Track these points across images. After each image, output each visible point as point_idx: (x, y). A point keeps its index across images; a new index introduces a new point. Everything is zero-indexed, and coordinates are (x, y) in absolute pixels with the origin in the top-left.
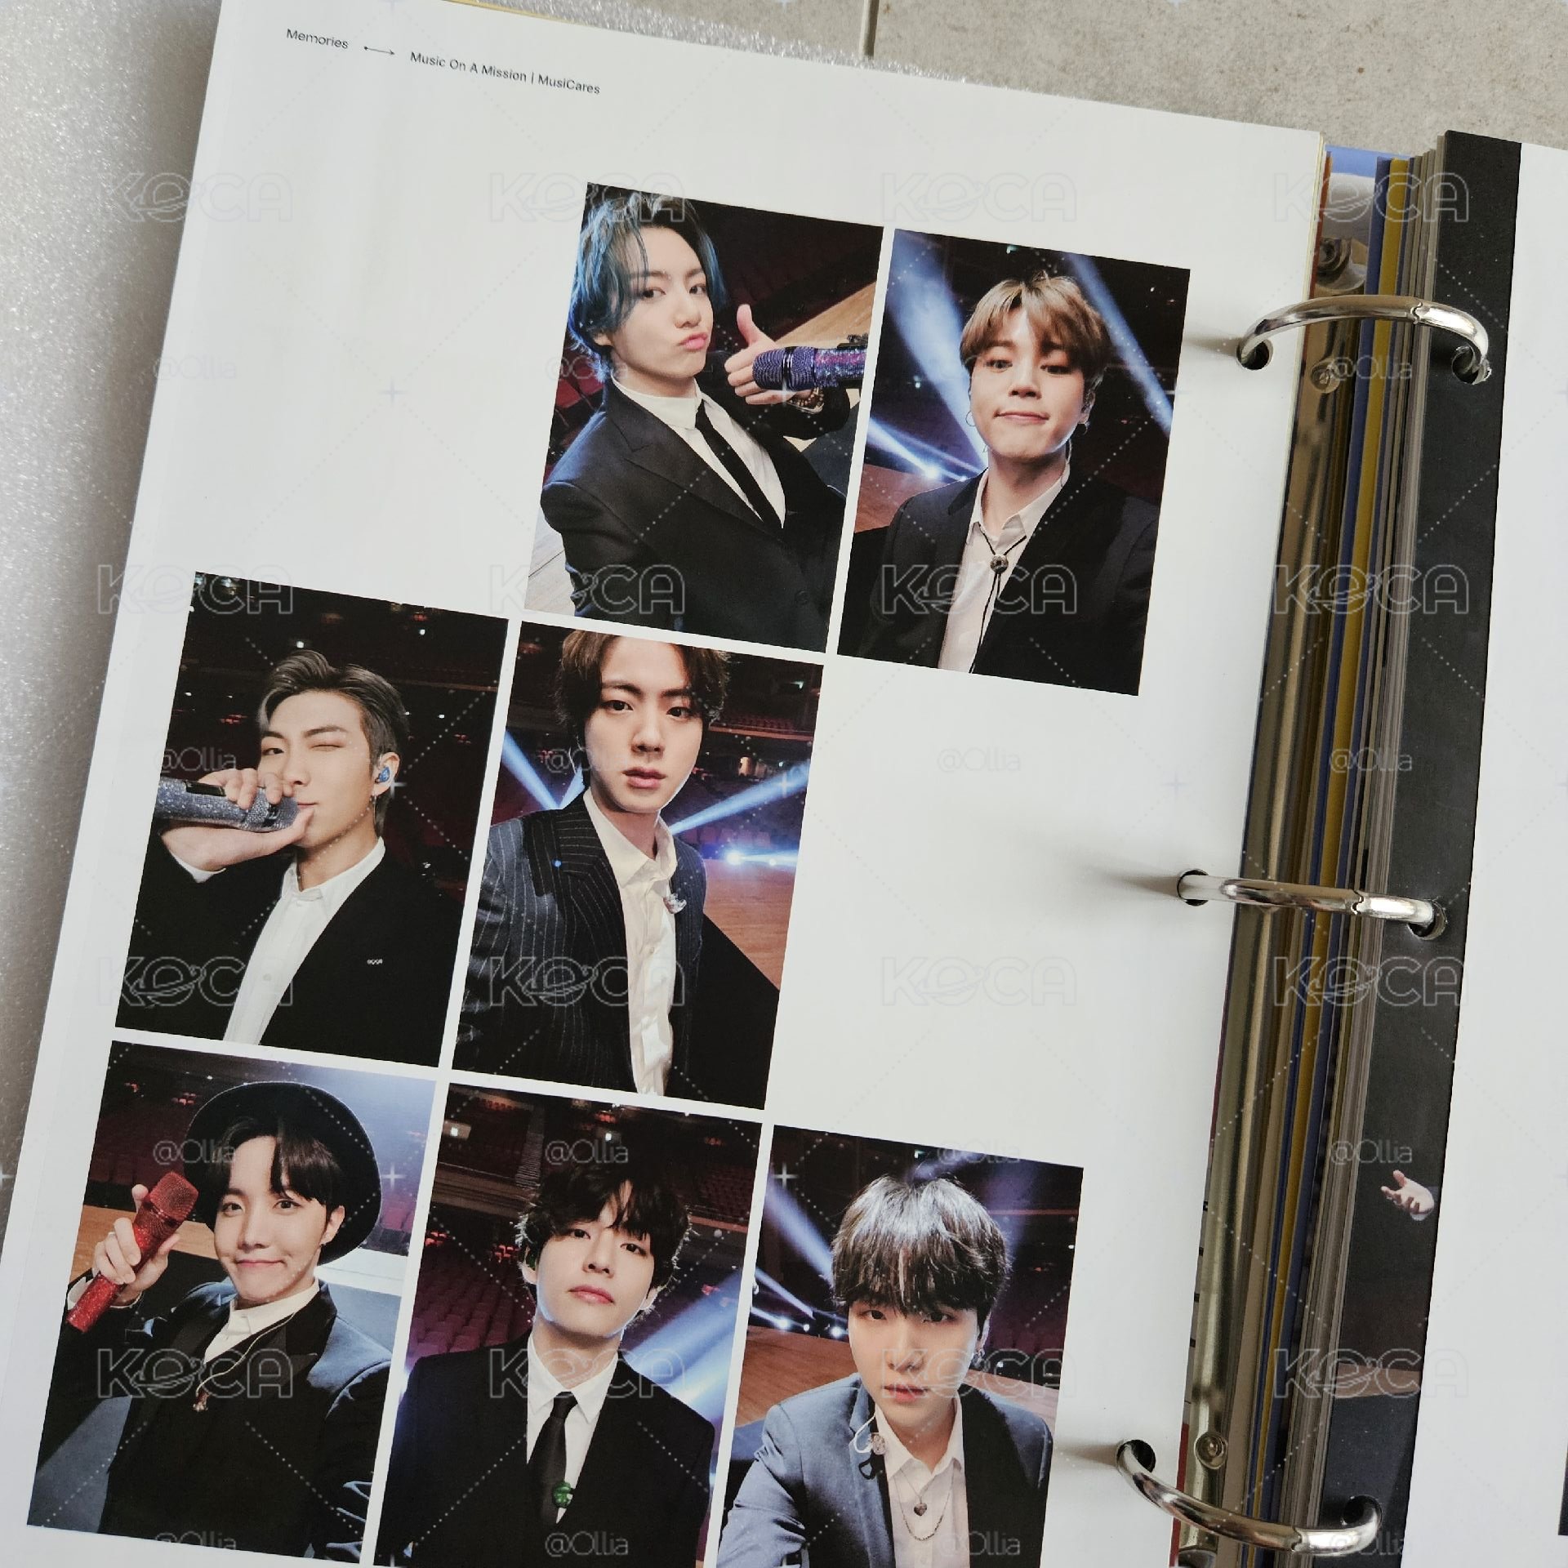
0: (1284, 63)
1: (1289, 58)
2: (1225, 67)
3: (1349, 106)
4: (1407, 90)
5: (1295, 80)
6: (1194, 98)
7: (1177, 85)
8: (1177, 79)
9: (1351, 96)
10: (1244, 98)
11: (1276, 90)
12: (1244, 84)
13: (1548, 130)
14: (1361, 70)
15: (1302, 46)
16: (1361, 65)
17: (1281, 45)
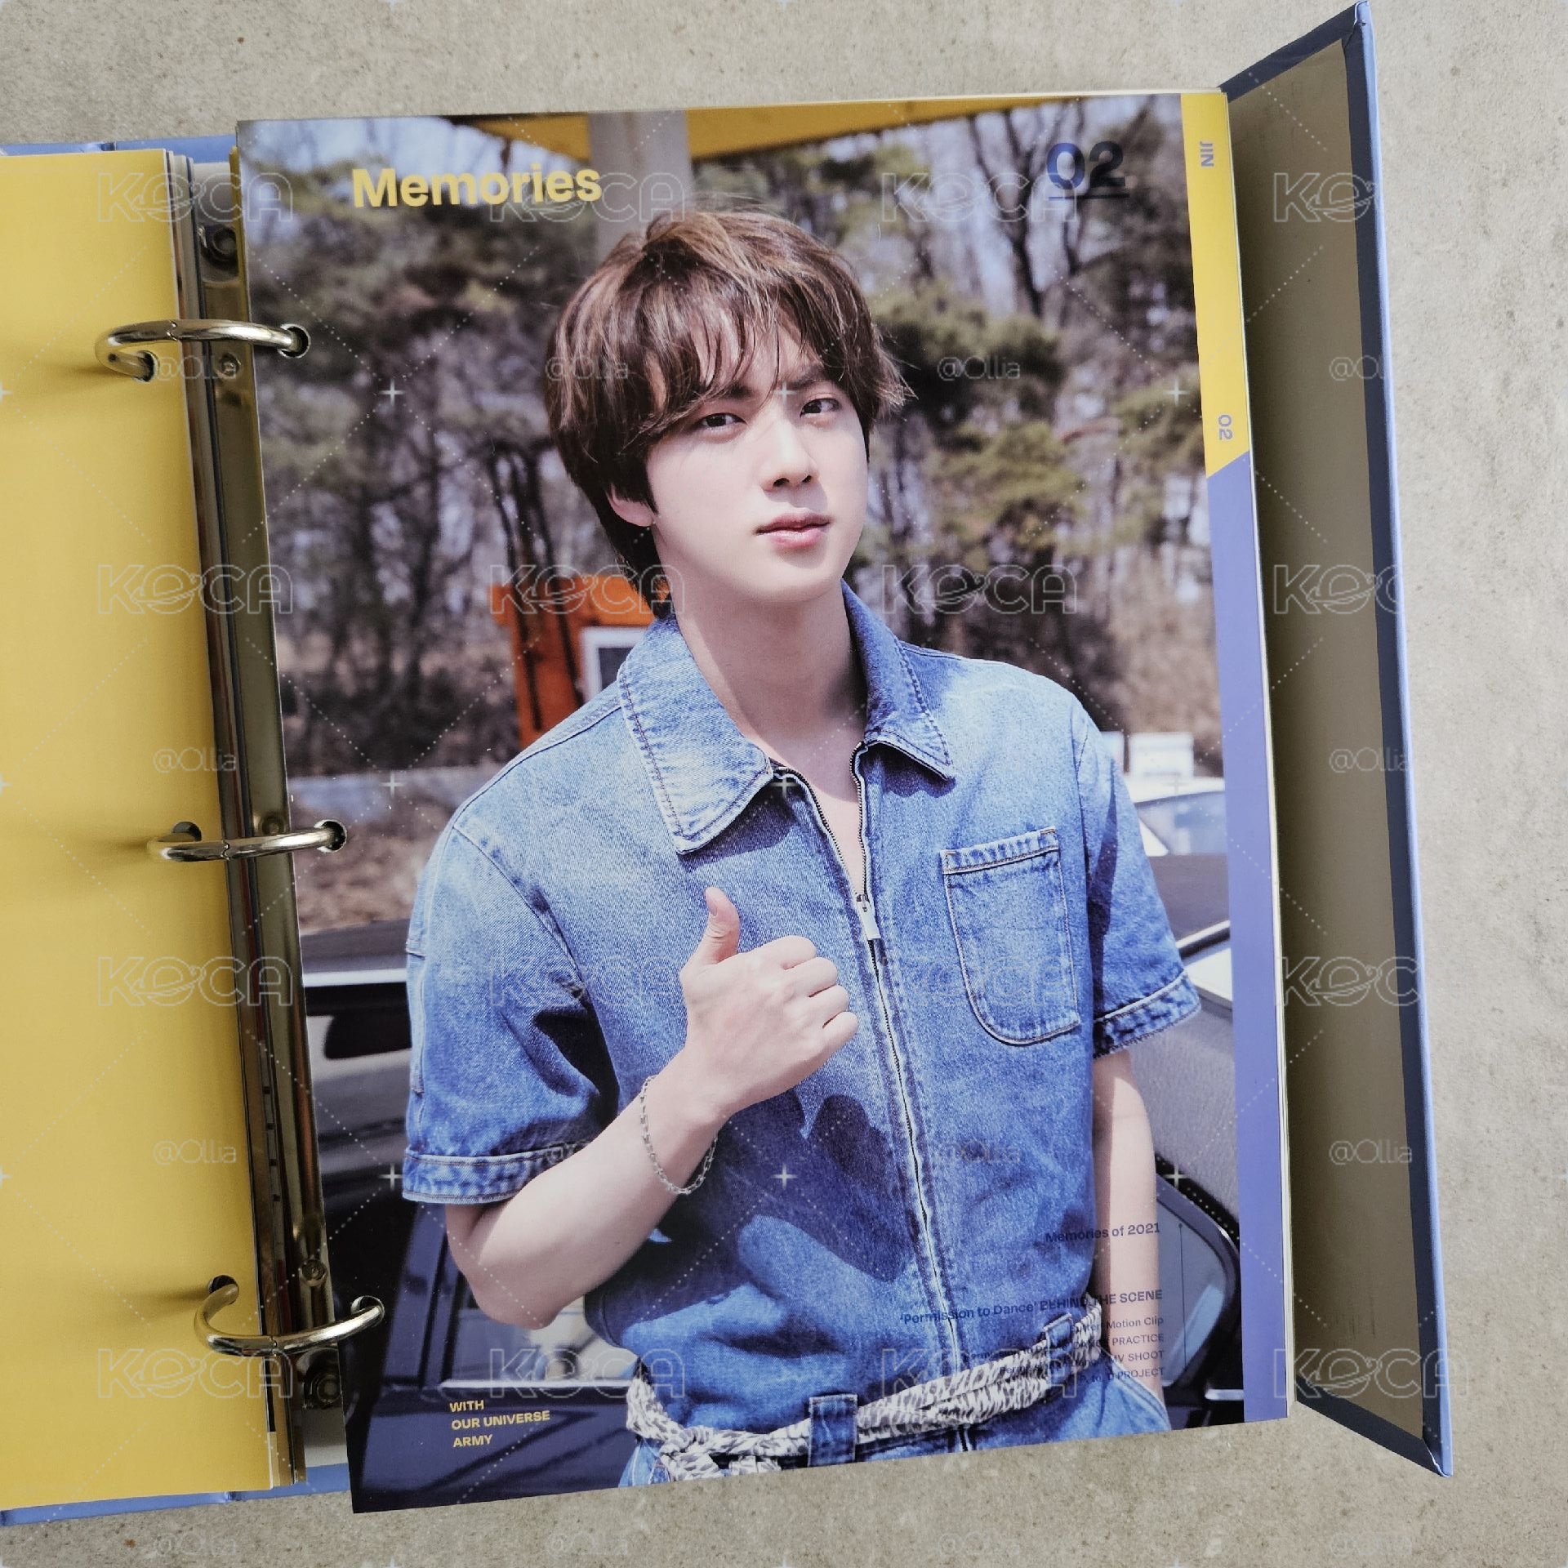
0: (167, 47)
1: (171, 42)
2: (113, 63)
3: (236, 78)
4: (288, 52)
5: (180, 62)
6: (90, 100)
7: (70, 90)
8: (70, 85)
9: (236, 67)
10: (137, 90)
11: (165, 76)
12: (133, 77)
13: (428, 61)
14: (241, 40)
15: (181, 28)
16: (240, 35)
17: (160, 31)
